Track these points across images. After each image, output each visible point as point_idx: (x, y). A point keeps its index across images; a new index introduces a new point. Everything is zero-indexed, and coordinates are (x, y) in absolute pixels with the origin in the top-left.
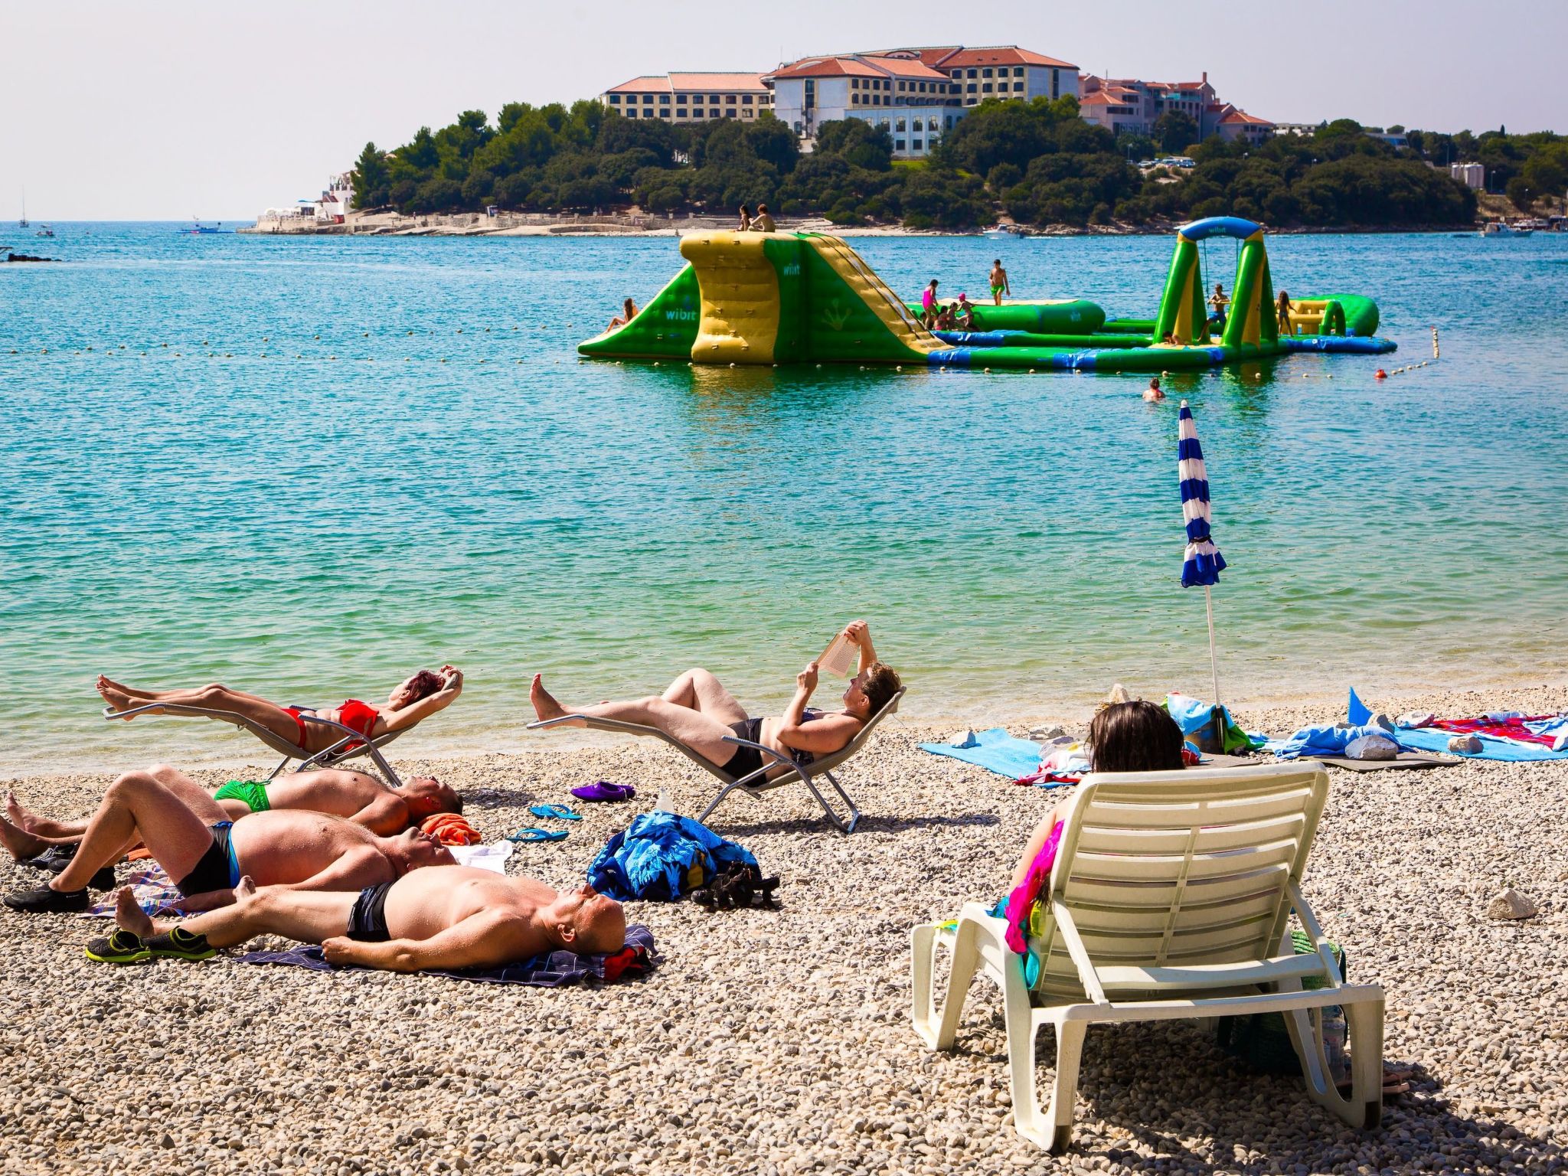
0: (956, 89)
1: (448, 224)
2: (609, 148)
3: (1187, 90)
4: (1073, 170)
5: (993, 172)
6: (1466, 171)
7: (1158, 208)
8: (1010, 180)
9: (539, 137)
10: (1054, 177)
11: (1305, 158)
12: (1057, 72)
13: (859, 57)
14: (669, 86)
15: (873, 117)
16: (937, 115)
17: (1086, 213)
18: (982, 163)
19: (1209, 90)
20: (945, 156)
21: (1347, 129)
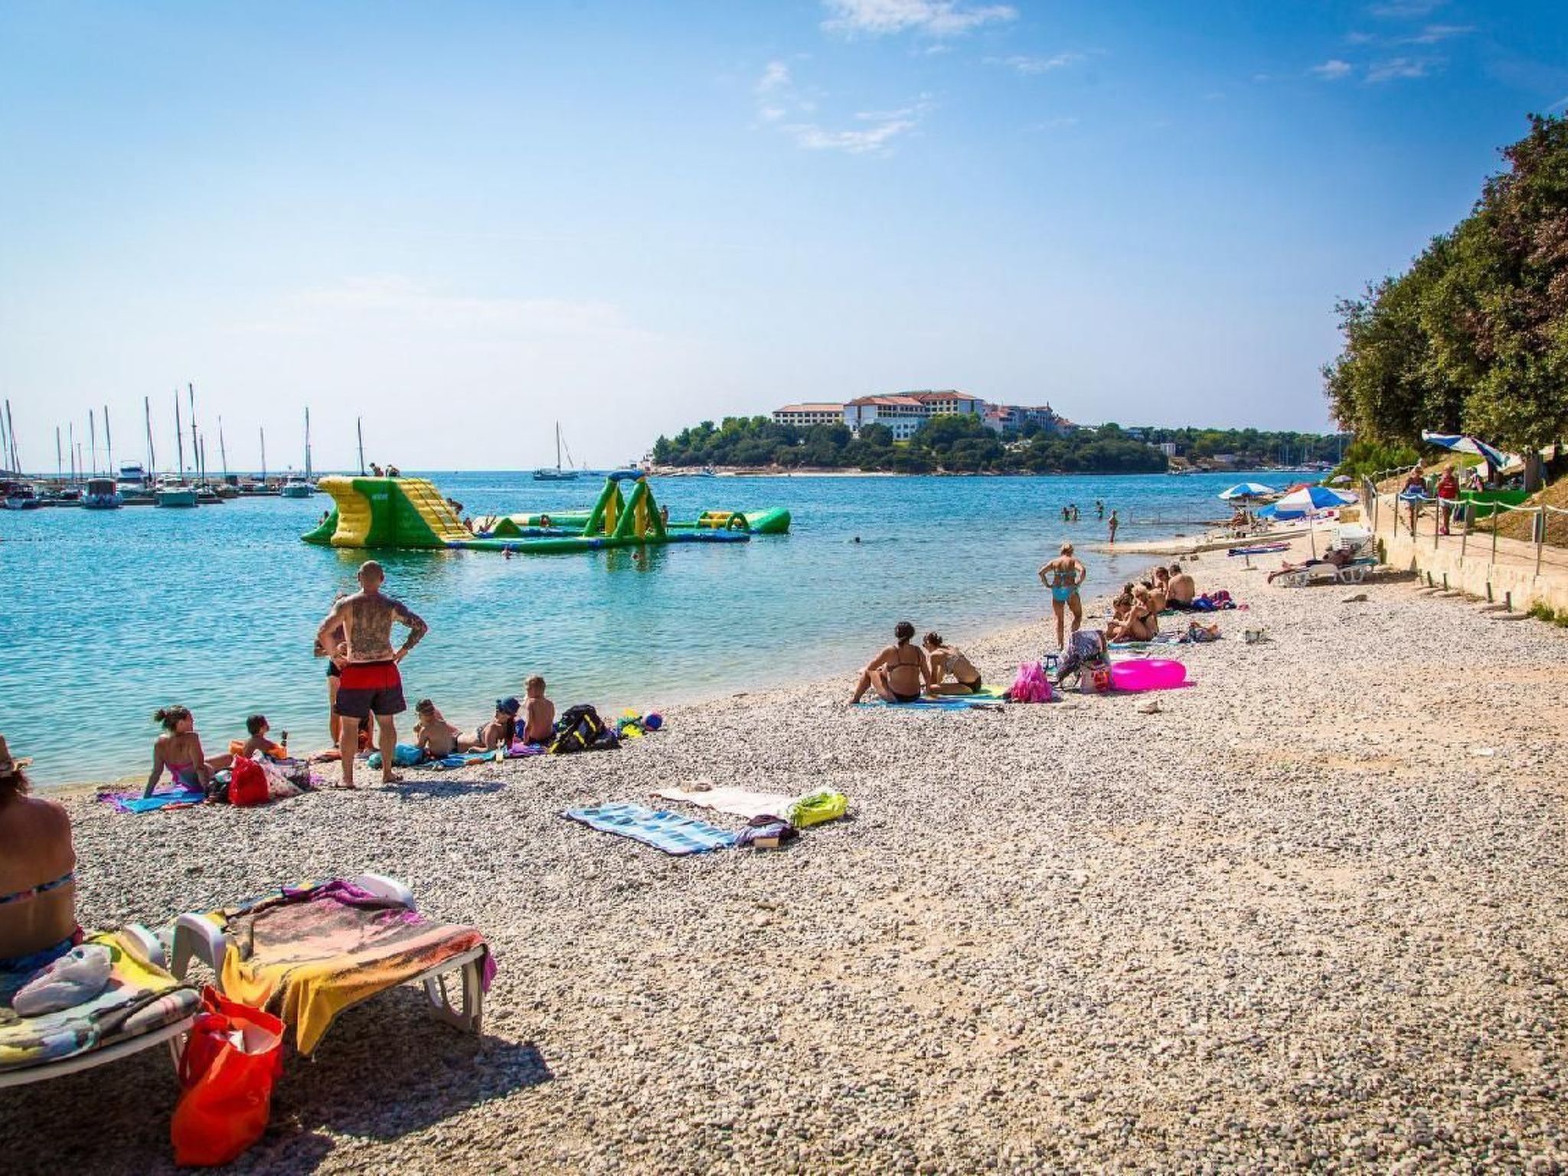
0: (928, 410)
1: (693, 471)
2: (768, 437)
3: (1039, 411)
4: (972, 446)
5: (937, 447)
6: (1168, 448)
7: (1011, 463)
8: (943, 451)
9: (735, 432)
10: (964, 449)
11: (1087, 441)
12: (973, 403)
13: (882, 397)
14: (802, 409)
15: (887, 422)
16: (914, 421)
17: (978, 465)
18: (933, 443)
19: (1050, 410)
20: (917, 441)
21: (1113, 427)
